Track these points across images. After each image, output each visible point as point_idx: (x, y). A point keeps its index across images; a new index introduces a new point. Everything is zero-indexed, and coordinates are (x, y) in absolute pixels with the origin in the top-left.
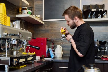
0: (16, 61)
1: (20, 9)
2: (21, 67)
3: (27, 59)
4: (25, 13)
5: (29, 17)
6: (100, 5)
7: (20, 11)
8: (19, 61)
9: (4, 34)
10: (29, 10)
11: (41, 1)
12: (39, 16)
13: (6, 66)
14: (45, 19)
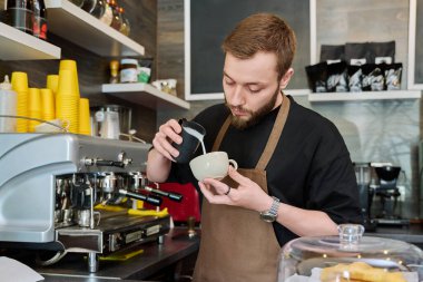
0: (118, 239)
1: (114, 66)
2: (128, 256)
3: (145, 231)
4: (132, 80)
5: (144, 93)
6: (381, 45)
7: (115, 74)
8: (124, 238)
9: (84, 161)
10: (142, 65)
11: (178, 33)
12: (172, 83)
13: (92, 255)
14: (193, 92)
